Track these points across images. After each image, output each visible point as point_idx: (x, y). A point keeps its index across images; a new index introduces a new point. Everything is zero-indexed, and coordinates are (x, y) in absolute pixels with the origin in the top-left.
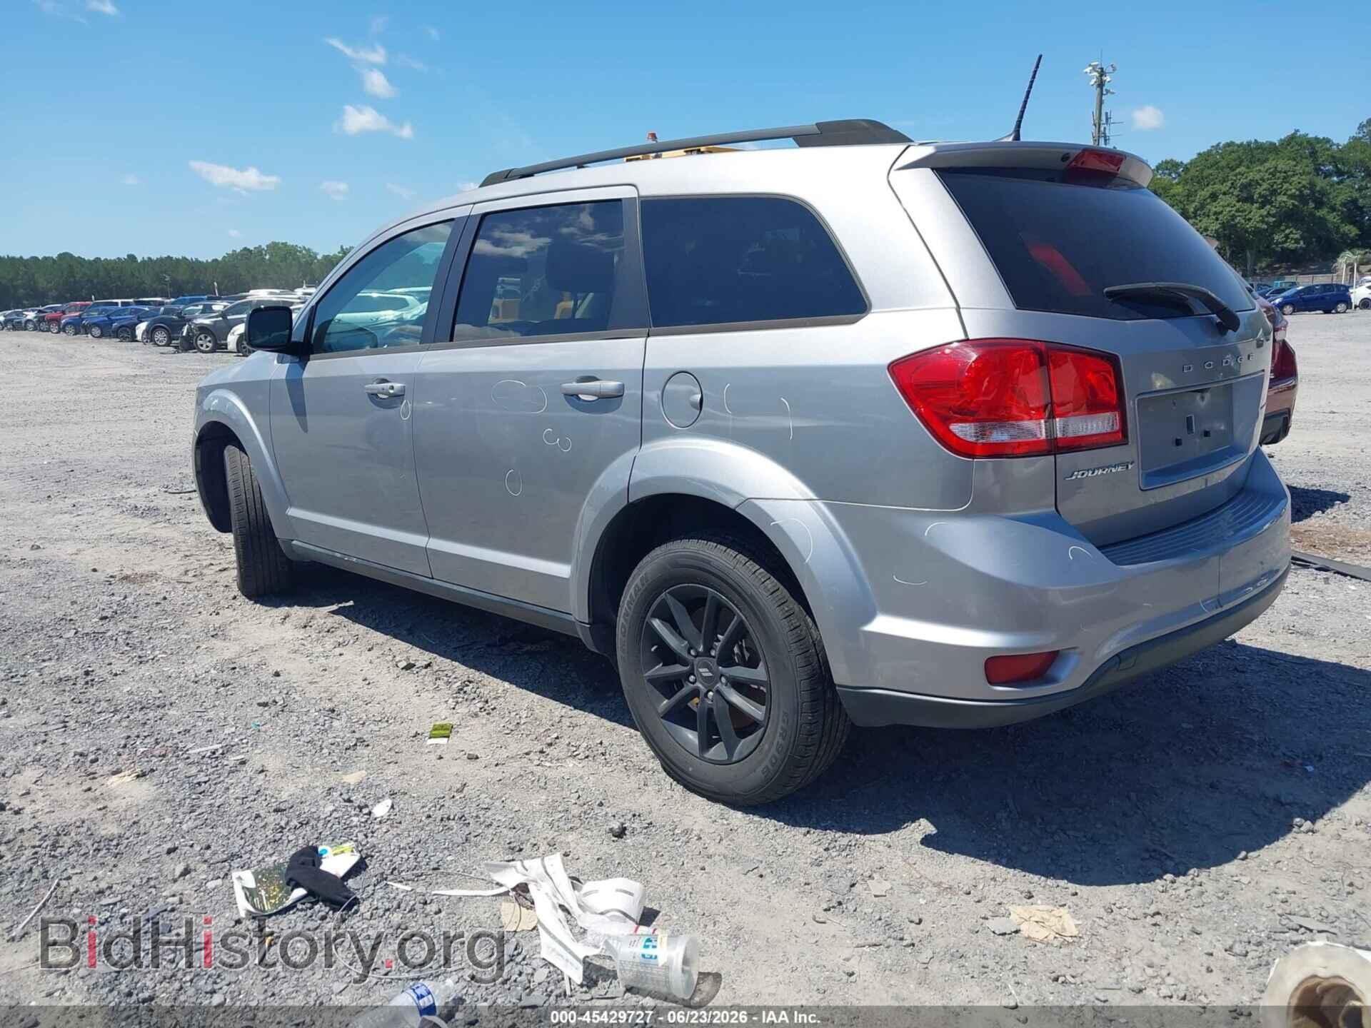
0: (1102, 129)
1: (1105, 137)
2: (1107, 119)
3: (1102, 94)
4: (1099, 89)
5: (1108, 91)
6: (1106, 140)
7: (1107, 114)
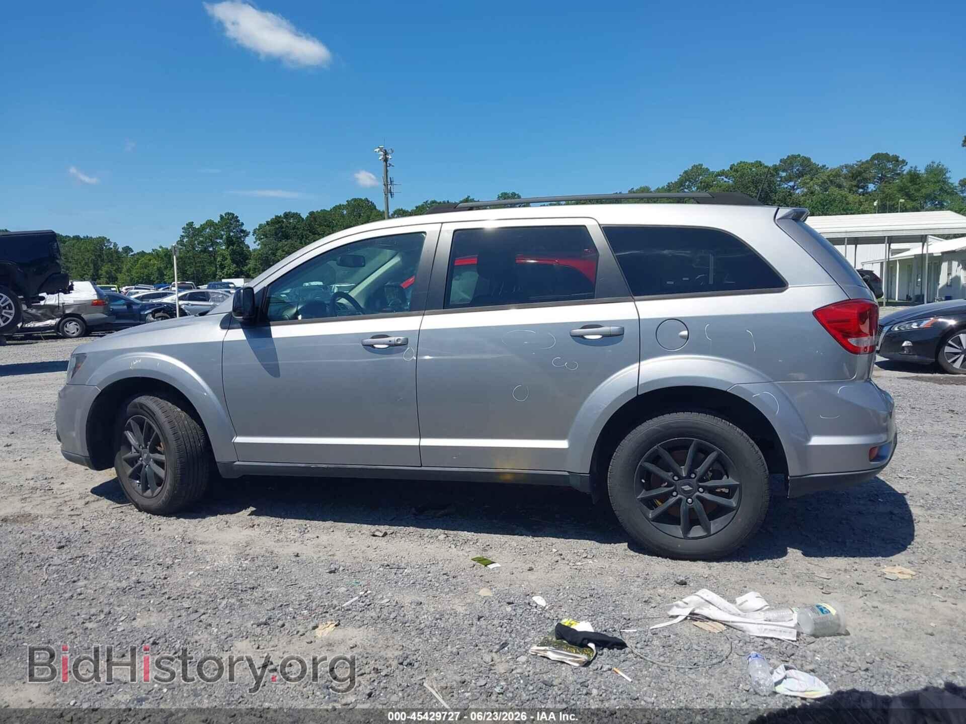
0: (389, 188)
1: (391, 192)
2: (391, 182)
3: (387, 166)
4: (385, 163)
5: (390, 165)
6: (391, 195)
7: (390, 178)
